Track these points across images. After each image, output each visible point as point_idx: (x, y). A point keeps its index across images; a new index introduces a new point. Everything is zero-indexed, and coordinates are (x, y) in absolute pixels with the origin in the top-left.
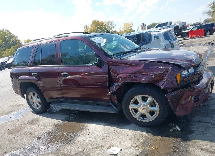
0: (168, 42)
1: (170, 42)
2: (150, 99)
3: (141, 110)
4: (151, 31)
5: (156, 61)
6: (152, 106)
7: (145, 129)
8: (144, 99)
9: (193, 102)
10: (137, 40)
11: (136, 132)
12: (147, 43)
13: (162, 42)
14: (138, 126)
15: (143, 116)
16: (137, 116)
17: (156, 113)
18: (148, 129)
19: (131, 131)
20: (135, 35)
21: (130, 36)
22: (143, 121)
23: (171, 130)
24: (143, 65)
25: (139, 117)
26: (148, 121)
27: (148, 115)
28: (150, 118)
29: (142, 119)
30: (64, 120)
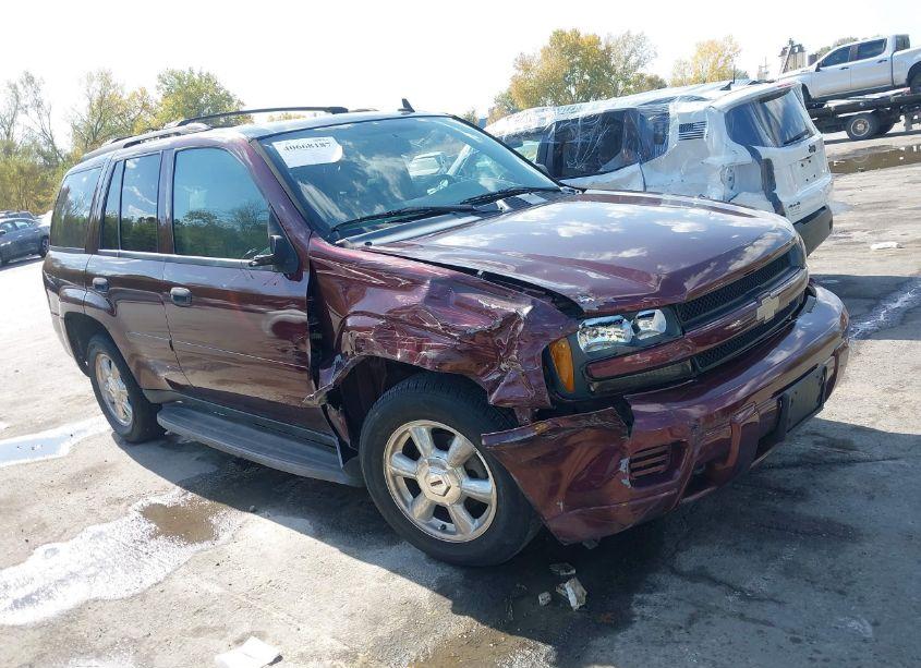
0: (743, 155)
1: (754, 154)
2: (460, 443)
3: (431, 495)
4: (671, 100)
5: (481, 268)
6: (472, 475)
7: (441, 572)
8: (441, 441)
9: (626, 482)
11: (401, 581)
12: (647, 157)
13: (717, 153)
14: (423, 556)
15: (441, 512)
16: (417, 512)
17: (489, 508)
18: (456, 576)
19: (384, 572)
20: (595, 117)
21: (575, 121)
22: (439, 535)
23: (544, 598)
25: (425, 516)
26: (458, 538)
27: (459, 513)
28: (468, 529)
29: (433, 529)
30: (188, 486)
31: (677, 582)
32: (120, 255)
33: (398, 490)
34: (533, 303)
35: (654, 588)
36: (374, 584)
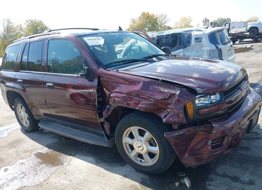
0: (214, 47)
1: (217, 47)
2: (148, 134)
3: (137, 150)
4: (192, 31)
6: (151, 145)
7: (141, 176)
8: (142, 133)
9: (210, 148)
10: (172, 41)
11: (127, 180)
12: (185, 47)
13: (206, 46)
14: (133, 170)
15: (140, 156)
16: (132, 155)
17: (156, 156)
18: (146, 177)
19: (122, 177)
21: (163, 36)
22: (139, 163)
23: (177, 184)
24: (141, 84)
25: (134, 156)
26: (146, 164)
27: (146, 157)
28: (149, 162)
29: (137, 161)
30: (49, 147)
31: (219, 178)
32: (27, 73)
33: (127, 148)
34: (180, 90)
35: (212, 180)
36: (119, 180)
